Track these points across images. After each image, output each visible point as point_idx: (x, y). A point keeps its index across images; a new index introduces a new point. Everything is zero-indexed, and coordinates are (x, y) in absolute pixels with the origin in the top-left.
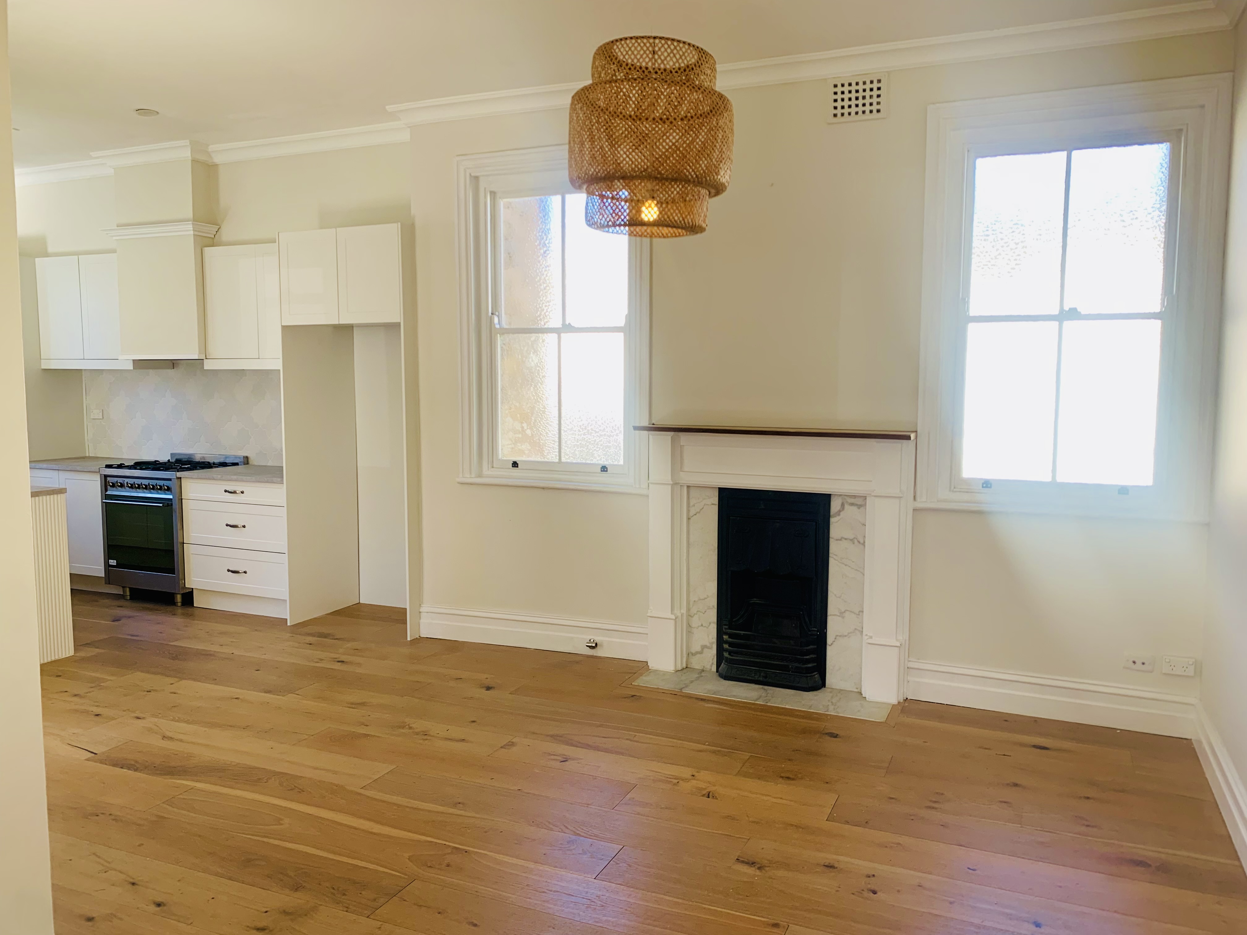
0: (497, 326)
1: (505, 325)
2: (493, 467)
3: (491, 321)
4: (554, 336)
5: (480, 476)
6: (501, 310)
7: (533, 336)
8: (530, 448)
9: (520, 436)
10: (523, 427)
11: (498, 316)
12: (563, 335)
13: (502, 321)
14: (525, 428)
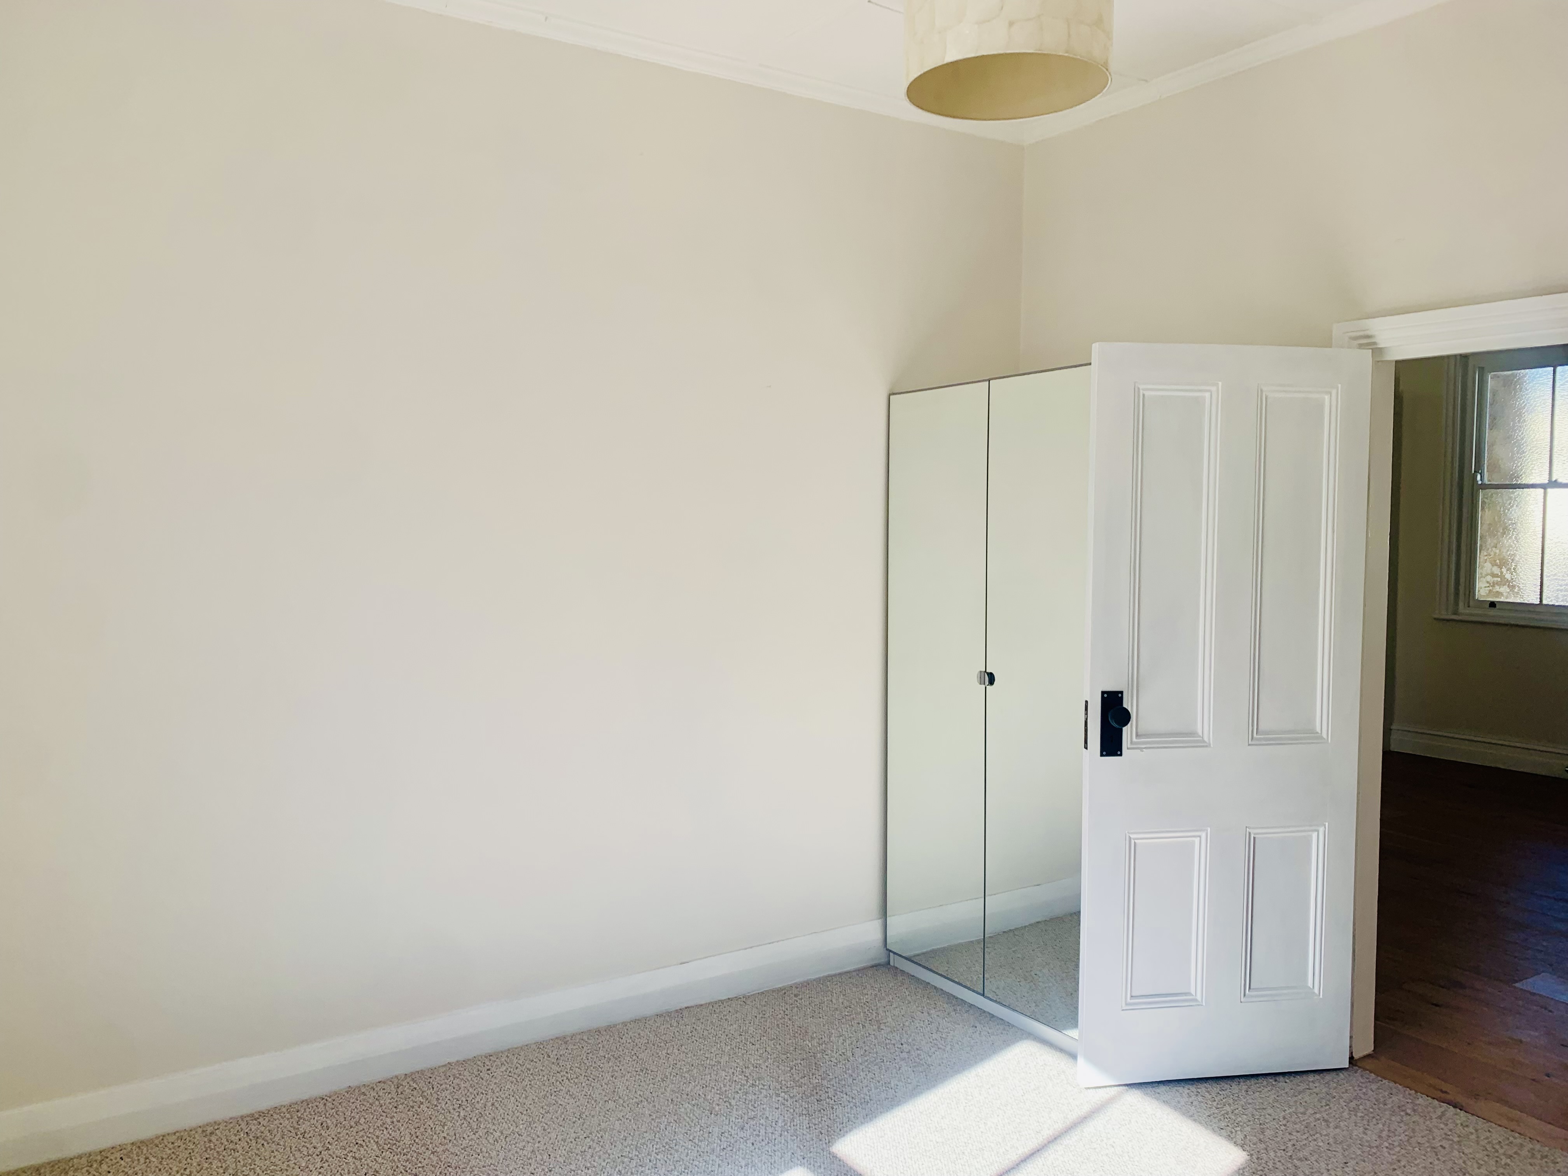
0: (1480, 482)
1: (1486, 481)
2: (1469, 607)
3: (1475, 478)
4: (1540, 491)
5: (1456, 613)
6: (1484, 468)
7: (1518, 491)
8: (1509, 591)
9: (1499, 579)
10: (1502, 573)
11: (1481, 474)
12: (1549, 490)
13: (1486, 477)
14: (1505, 572)
